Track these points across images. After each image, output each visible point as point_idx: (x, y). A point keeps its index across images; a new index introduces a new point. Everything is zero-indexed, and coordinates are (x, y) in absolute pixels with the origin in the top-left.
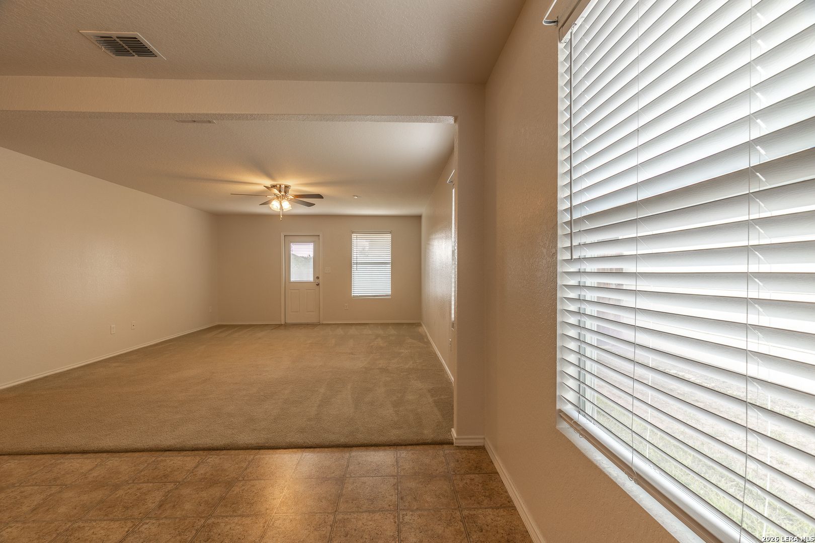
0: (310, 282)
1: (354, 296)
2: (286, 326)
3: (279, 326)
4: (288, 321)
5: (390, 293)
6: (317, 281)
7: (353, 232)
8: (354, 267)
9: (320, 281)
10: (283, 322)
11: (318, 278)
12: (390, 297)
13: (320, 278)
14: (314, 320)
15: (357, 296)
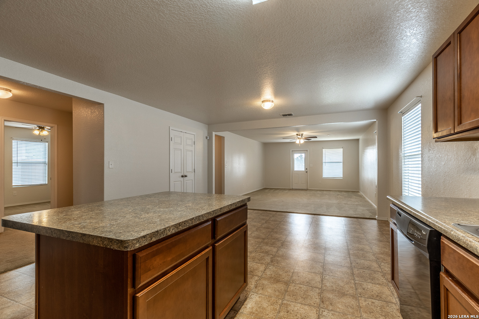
0: (303, 171)
1: (324, 178)
2: (292, 189)
3: (290, 189)
4: (293, 188)
5: (342, 176)
6: (306, 170)
7: (323, 148)
8: (324, 164)
9: (308, 170)
10: (291, 188)
11: (307, 169)
12: (342, 178)
13: (308, 169)
14: (305, 188)
15: (325, 178)
